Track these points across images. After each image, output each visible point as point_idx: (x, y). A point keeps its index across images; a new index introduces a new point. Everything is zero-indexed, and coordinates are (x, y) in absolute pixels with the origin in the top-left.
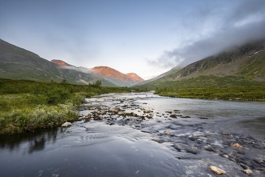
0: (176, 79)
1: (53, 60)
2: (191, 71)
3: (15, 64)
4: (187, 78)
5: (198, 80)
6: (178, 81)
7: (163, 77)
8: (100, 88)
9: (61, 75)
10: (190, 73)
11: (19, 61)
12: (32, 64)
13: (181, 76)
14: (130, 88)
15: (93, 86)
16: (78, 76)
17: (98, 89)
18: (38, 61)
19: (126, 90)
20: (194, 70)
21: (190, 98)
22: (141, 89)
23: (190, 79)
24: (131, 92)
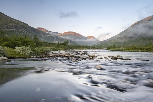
0: (124, 40)
1: (38, 28)
3: (14, 31)
5: (141, 41)
6: (125, 42)
8: (67, 46)
9: (43, 38)
11: (17, 29)
12: (25, 31)
14: (89, 46)
15: (62, 44)
17: (65, 46)
18: (28, 28)
19: (86, 48)
21: (133, 51)
22: (97, 47)
24: (89, 49)
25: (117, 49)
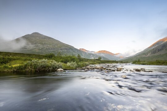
0: (148, 56)
2: (159, 50)
3: (65, 52)
4: (156, 54)
5: (165, 56)
6: (149, 57)
7: (139, 55)
8: (100, 61)
9: (83, 56)
10: (158, 52)
11: (67, 50)
12: (72, 51)
13: (151, 54)
14: (118, 61)
16: (91, 56)
17: (99, 61)
19: (115, 62)
20: (161, 49)
23: (158, 55)
24: (118, 63)
25: (141, 63)
